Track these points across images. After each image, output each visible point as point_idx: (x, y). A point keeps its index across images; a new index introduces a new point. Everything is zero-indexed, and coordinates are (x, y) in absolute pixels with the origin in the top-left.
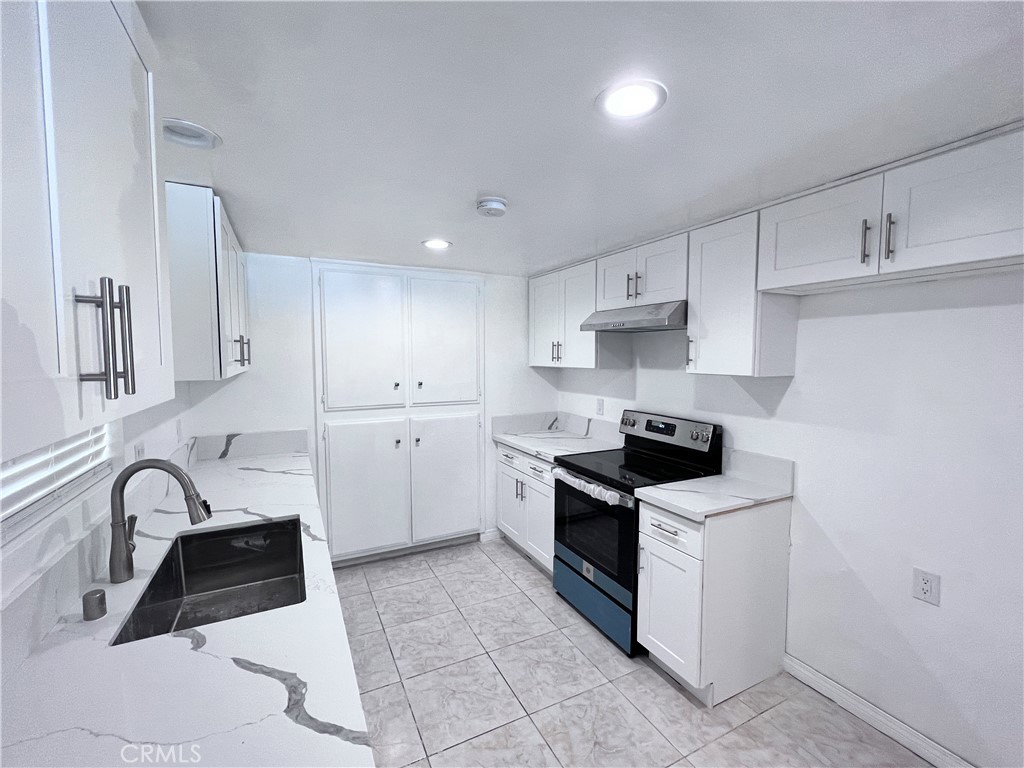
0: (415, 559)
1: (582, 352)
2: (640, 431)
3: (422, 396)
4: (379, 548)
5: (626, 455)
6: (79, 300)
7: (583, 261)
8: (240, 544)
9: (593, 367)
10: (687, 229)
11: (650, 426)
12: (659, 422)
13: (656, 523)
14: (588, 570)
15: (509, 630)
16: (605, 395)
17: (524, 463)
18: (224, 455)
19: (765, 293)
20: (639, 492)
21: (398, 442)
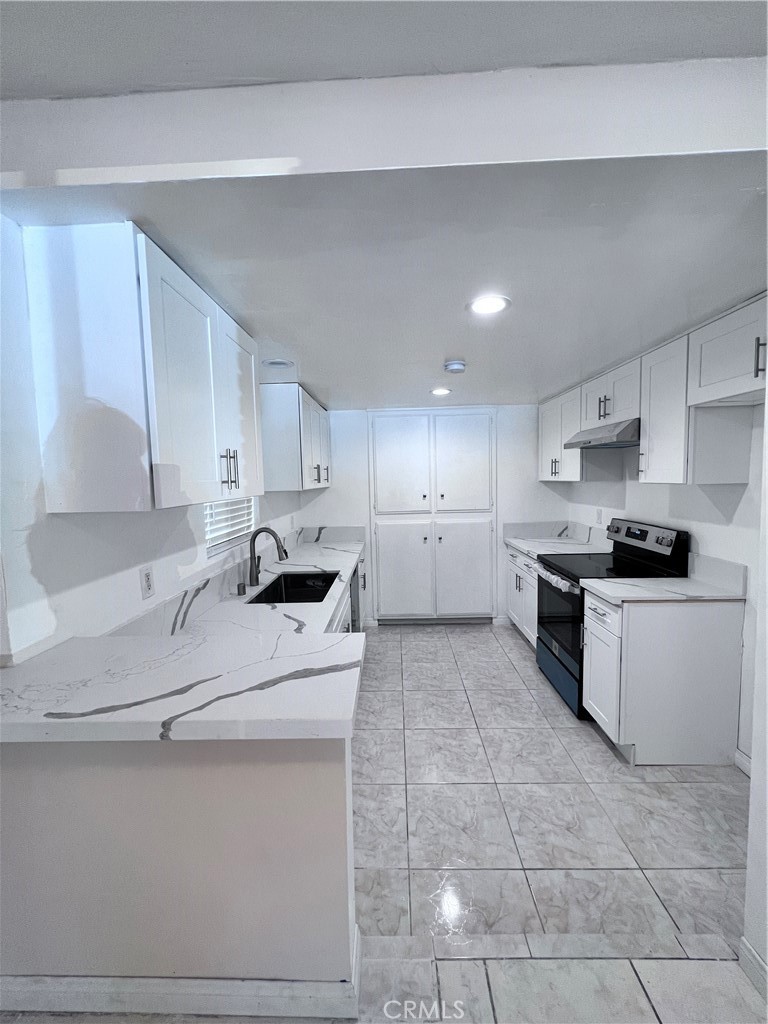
0: (438, 628)
1: (571, 468)
2: (622, 538)
3: (443, 505)
4: (413, 615)
5: (614, 558)
6: (222, 457)
7: (571, 388)
8: (310, 583)
9: (579, 479)
10: (639, 354)
11: (629, 533)
12: (635, 529)
13: (593, 607)
14: (555, 647)
15: (488, 681)
16: (603, 505)
17: (522, 560)
18: (317, 540)
19: (697, 407)
20: (584, 582)
21: (426, 539)
